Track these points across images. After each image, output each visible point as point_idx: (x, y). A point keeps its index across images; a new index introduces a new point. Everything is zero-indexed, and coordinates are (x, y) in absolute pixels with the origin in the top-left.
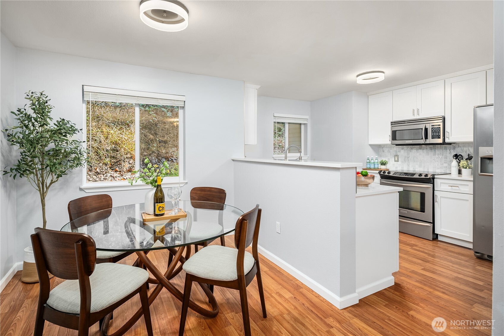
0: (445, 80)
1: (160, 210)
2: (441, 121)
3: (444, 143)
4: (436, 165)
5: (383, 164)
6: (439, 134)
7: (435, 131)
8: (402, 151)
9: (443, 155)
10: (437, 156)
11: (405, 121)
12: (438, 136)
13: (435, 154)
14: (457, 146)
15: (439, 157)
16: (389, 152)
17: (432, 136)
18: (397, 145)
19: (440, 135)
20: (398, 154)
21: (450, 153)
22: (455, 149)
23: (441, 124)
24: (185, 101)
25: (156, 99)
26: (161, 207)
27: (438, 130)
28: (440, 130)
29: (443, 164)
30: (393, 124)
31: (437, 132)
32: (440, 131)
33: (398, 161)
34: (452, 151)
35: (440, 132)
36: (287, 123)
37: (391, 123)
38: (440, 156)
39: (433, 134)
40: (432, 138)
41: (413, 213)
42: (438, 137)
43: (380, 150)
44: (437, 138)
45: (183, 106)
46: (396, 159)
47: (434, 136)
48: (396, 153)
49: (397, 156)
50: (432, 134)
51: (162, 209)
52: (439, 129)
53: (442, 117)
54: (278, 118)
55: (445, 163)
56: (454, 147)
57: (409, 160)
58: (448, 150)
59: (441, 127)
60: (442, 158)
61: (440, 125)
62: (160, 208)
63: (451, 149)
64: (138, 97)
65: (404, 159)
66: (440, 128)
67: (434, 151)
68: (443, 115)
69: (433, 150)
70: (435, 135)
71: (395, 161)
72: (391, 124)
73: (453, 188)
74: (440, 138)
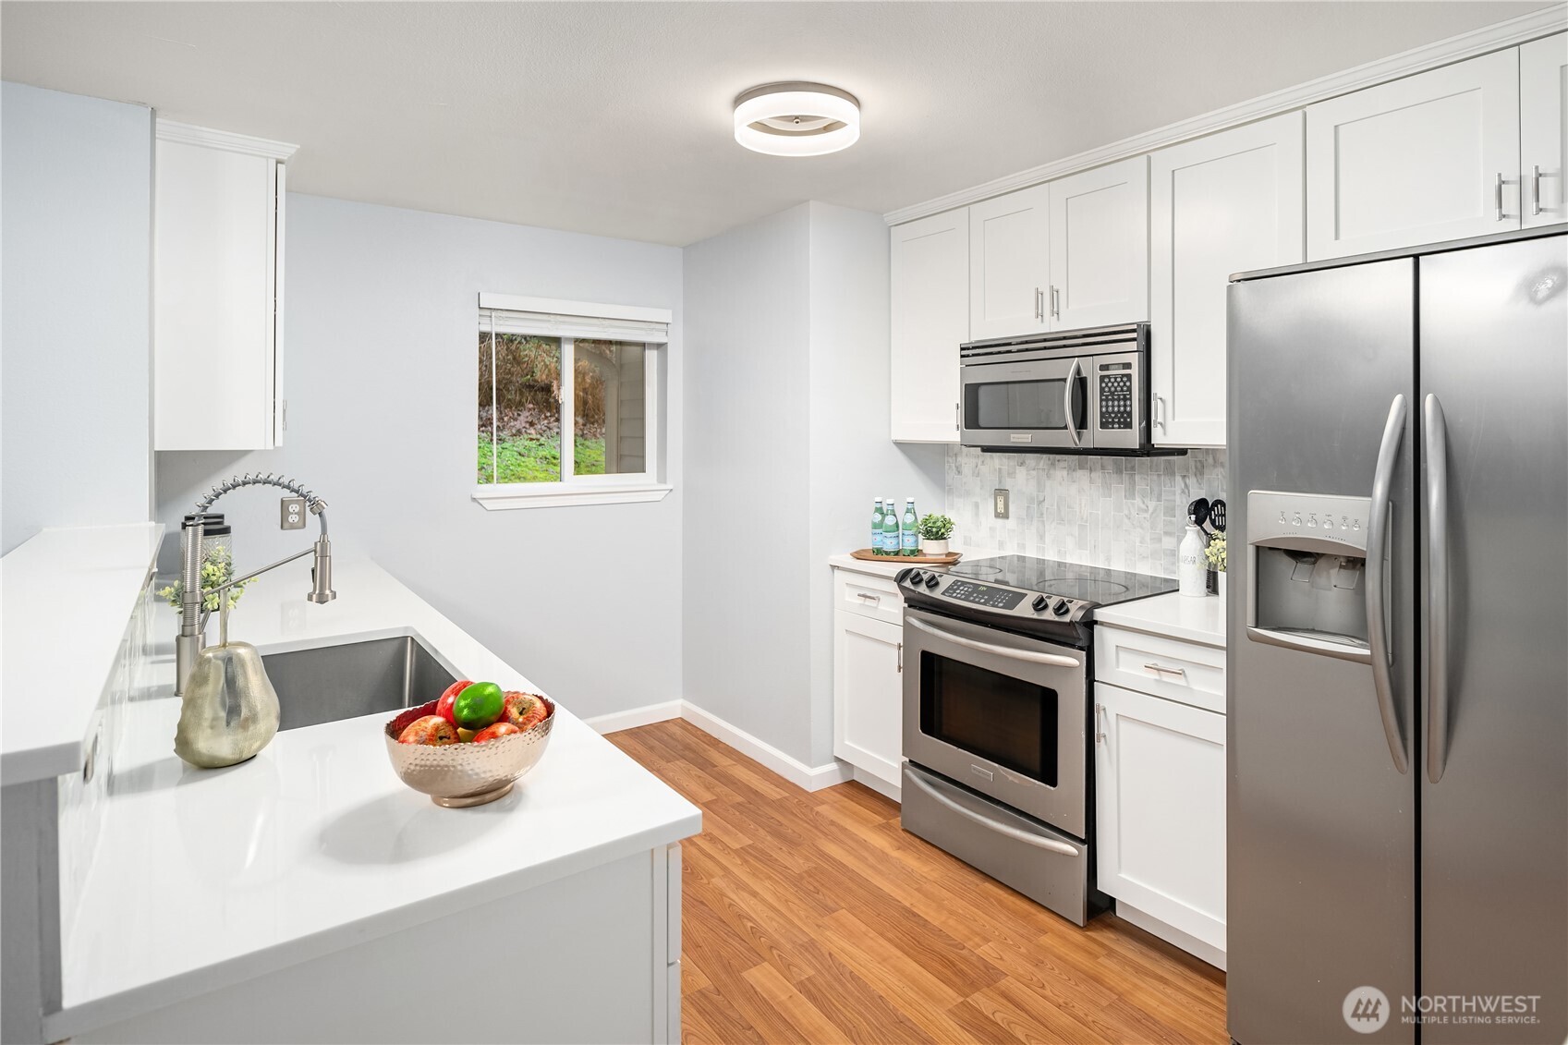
0: (1149, 159)
2: (1133, 346)
3: (1147, 449)
4: (1138, 544)
5: (936, 532)
6: (1125, 406)
7: (1112, 394)
8: (1021, 473)
9: (1159, 500)
10: (1138, 501)
11: (1010, 344)
12: (1122, 413)
13: (1131, 493)
14: (1210, 460)
15: (1144, 507)
16: (978, 475)
17: (1102, 415)
18: (986, 449)
19: (1130, 414)
20: (1008, 484)
21: (1183, 492)
22: (1202, 474)
23: (1134, 359)
27: (1122, 391)
28: (1130, 389)
29: (1160, 540)
30: (968, 356)
31: (1119, 400)
32: (1130, 394)
33: (1005, 516)
34: (1192, 481)
35: (1130, 399)
36: (568, 339)
37: (962, 349)
38: (1149, 503)
39: (1107, 406)
40: (1103, 425)
41: (1016, 781)
42: (1125, 419)
43: (947, 467)
44: (1119, 428)
46: (1001, 508)
47: (1110, 413)
48: (1000, 482)
49: (1001, 492)
50: (1101, 407)
52: (1125, 385)
53: (1135, 327)
54: (500, 313)
55: (1166, 533)
56: (1198, 464)
57: (1042, 514)
58: (1178, 478)
59: (1135, 372)
60: (1155, 510)
61: (1128, 366)
63: (1188, 471)
65: (1028, 507)
66: (1129, 377)
67: (1127, 477)
68: (1143, 318)
69: (1125, 476)
70: (1113, 412)
71: (997, 515)
72: (962, 356)
73: (1167, 678)
74: (1129, 425)
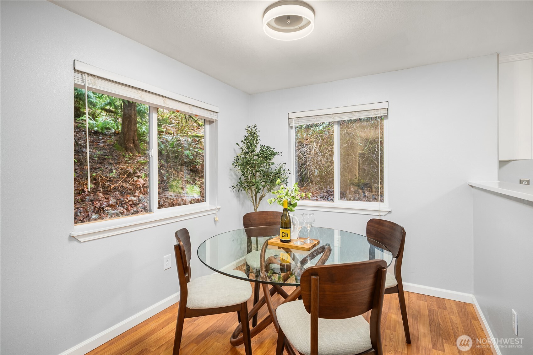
1: (283, 236)
24: (388, 109)
25: (352, 113)
26: (284, 233)
45: (387, 114)
51: (285, 235)
62: (283, 235)
64: (334, 115)
